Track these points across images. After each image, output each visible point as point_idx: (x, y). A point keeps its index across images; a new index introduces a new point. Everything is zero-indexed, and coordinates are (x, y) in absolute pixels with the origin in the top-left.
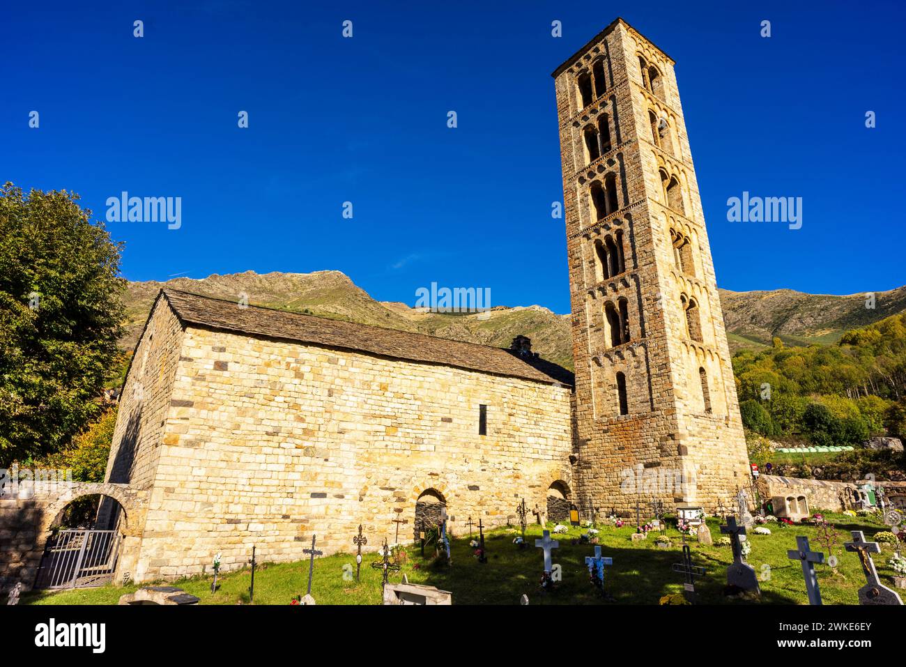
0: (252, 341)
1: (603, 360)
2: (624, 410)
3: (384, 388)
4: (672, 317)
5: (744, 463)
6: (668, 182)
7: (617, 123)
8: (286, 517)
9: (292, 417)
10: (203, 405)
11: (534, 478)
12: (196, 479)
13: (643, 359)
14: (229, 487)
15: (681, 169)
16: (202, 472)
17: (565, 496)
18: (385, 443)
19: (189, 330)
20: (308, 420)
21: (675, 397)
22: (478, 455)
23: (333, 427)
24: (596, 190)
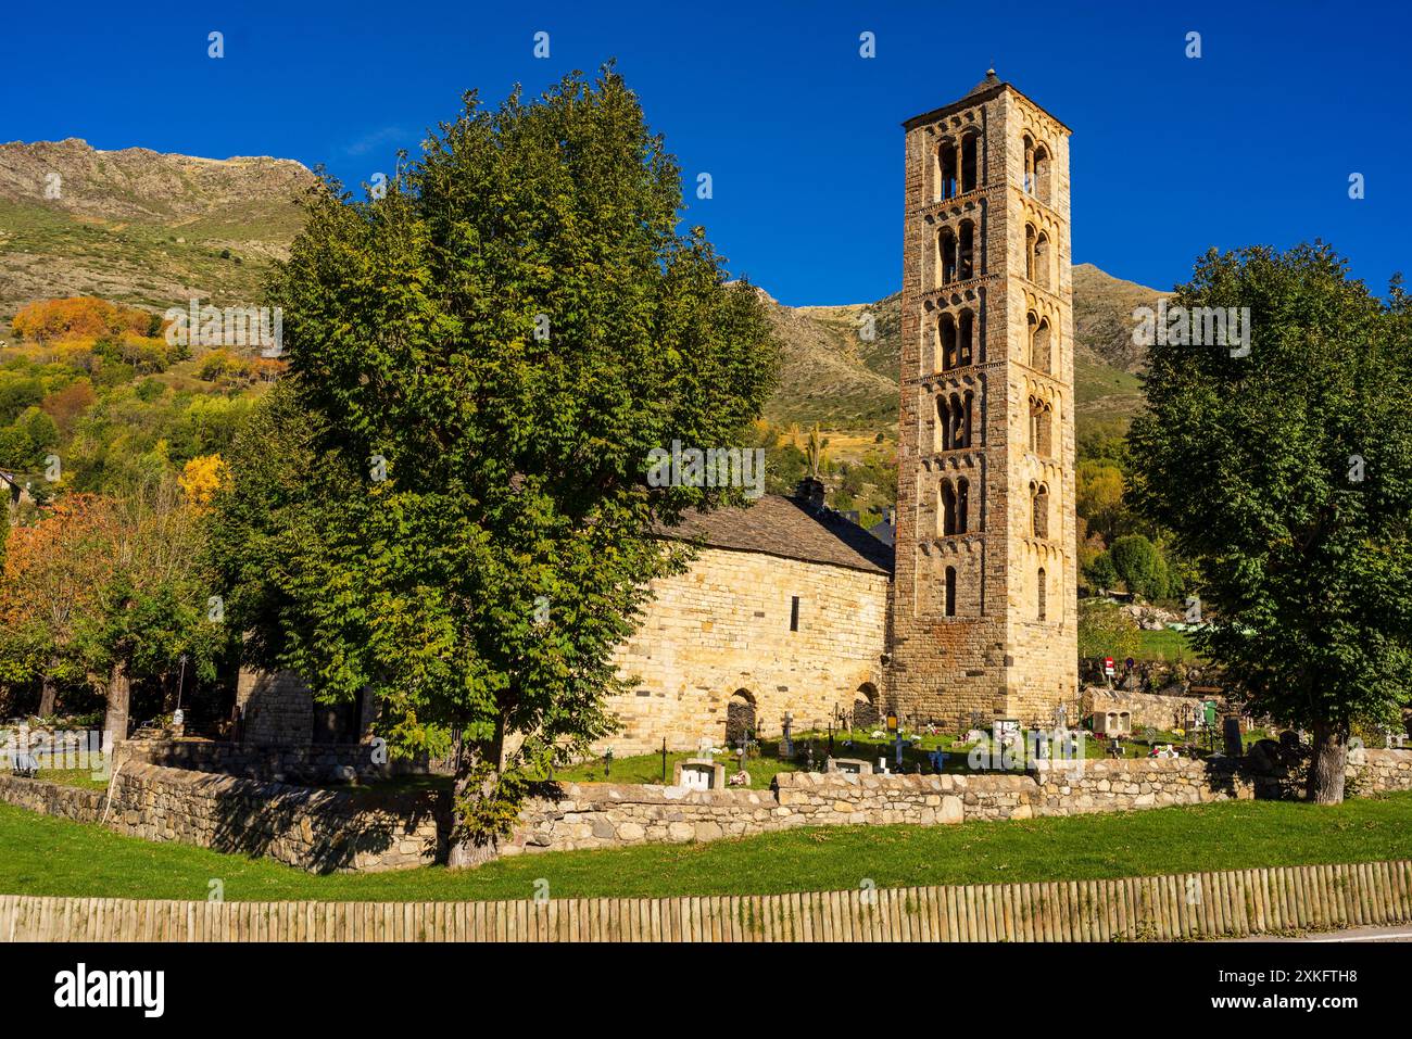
1: (932, 548)
2: (951, 611)
4: (1017, 511)
5: (1072, 674)
6: (1036, 326)
7: (984, 242)
11: (842, 679)
13: (978, 556)
15: (1054, 306)
17: (872, 701)
18: (701, 640)
22: (787, 653)
24: (946, 323)
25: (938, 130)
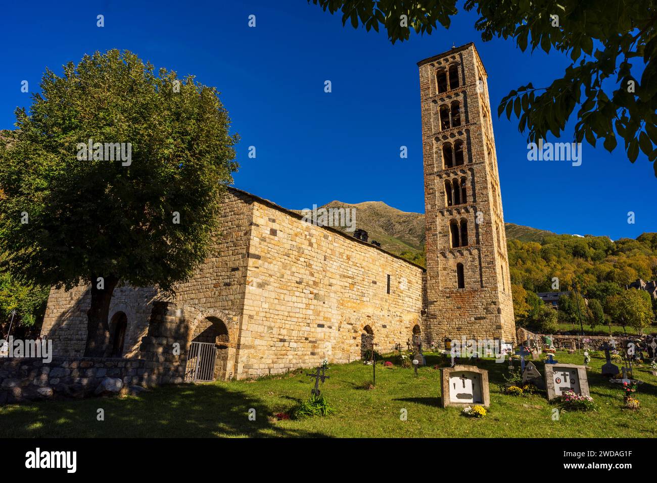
0: (288, 217)
1: (448, 254)
3: (348, 258)
5: (513, 321)
6: (488, 152)
7: (466, 109)
8: (307, 339)
9: (307, 272)
10: (265, 259)
11: (408, 322)
12: (264, 310)
13: (477, 257)
14: (280, 317)
15: (492, 145)
16: (266, 306)
20: (316, 275)
21: (497, 281)
22: (387, 306)
23: (326, 281)
24: (446, 148)
25: (436, 65)
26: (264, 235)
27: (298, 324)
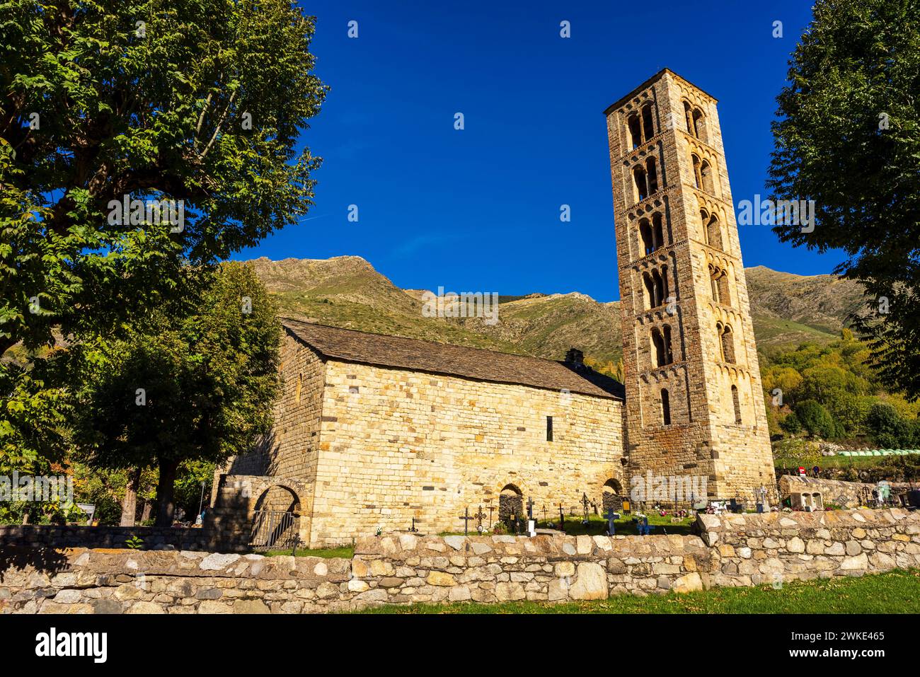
0: (374, 369)
1: (650, 378)
2: (668, 421)
3: (472, 404)
4: (708, 343)
5: (769, 465)
6: (708, 220)
7: (663, 167)
8: (406, 504)
9: (406, 428)
10: (344, 420)
11: (592, 476)
12: (344, 475)
13: (683, 378)
14: (366, 481)
15: (720, 207)
16: (347, 470)
17: (617, 492)
18: (475, 448)
19: (329, 362)
20: (417, 430)
21: (710, 412)
22: (547, 457)
23: (436, 435)
24: (644, 226)
25: (626, 110)
26: (340, 395)
27: (393, 487)
